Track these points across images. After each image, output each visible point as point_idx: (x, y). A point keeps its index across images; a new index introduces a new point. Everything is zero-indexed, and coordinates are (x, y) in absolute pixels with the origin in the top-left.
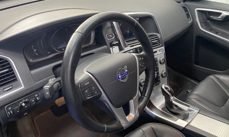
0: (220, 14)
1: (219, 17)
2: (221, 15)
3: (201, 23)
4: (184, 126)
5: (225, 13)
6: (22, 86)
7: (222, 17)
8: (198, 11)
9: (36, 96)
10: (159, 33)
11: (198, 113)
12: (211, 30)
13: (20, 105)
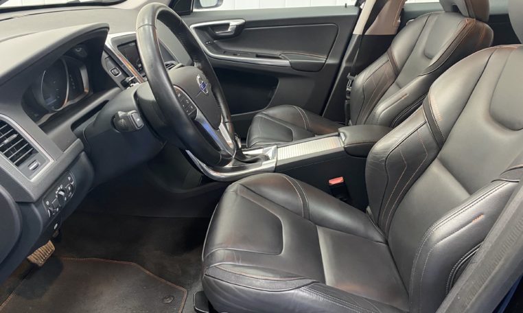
0: (228, 25)
1: (229, 30)
2: (230, 27)
3: (206, 46)
4: (274, 165)
5: (234, 23)
6: (49, 161)
7: (232, 29)
8: (196, 28)
9: (69, 178)
10: (174, 60)
11: (277, 148)
12: (225, 53)
13: (57, 196)
